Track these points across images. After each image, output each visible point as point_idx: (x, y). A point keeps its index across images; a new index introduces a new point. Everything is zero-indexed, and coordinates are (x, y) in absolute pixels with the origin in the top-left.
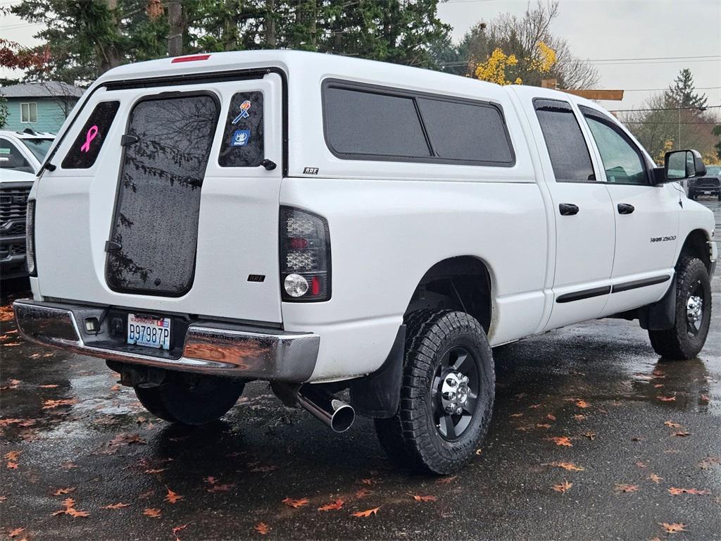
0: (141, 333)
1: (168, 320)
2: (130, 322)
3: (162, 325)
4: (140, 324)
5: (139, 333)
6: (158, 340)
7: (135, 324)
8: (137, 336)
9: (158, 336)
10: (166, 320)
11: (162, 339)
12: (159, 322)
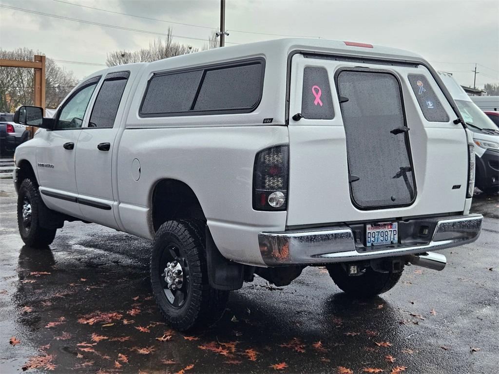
0: (376, 236)
1: (395, 224)
2: (368, 231)
3: (391, 228)
4: (375, 231)
5: (374, 237)
6: (389, 239)
7: (372, 231)
8: (373, 239)
9: (389, 236)
10: (394, 224)
11: (392, 237)
12: (389, 227)
